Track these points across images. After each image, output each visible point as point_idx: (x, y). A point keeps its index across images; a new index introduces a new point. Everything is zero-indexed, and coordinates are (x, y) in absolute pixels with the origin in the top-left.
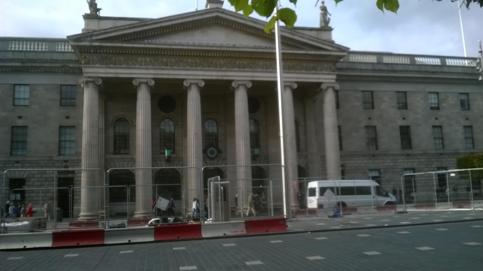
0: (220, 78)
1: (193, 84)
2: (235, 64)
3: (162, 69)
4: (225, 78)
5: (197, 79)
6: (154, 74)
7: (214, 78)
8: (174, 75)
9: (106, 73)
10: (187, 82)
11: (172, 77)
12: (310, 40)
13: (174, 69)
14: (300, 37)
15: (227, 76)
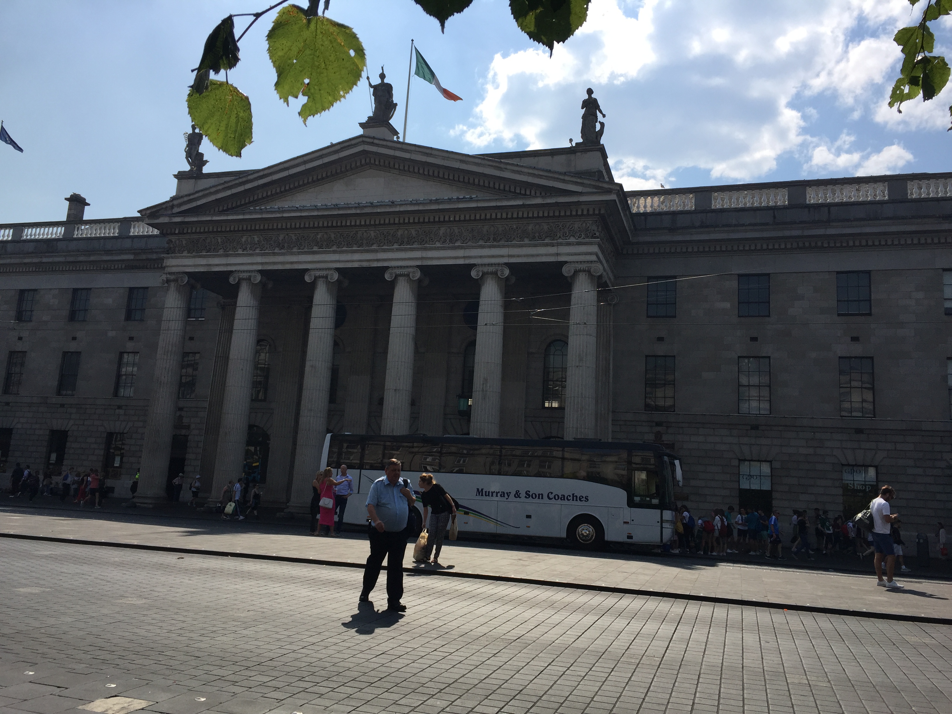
0: (365, 264)
1: (320, 277)
2: (394, 236)
3: (274, 254)
4: (375, 264)
5: (326, 269)
6: (262, 264)
7: (356, 265)
8: (292, 263)
9: (195, 266)
10: (310, 275)
11: (288, 267)
13: (292, 254)
15: (378, 260)
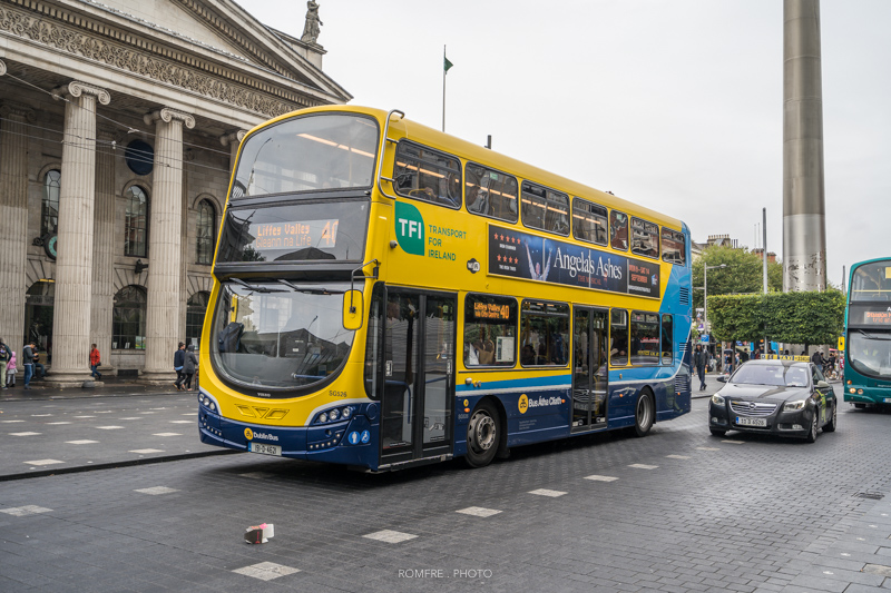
0: (139, 95)
1: (89, 94)
2: (170, 72)
3: (26, 43)
4: (149, 98)
5: (96, 86)
7: (130, 92)
8: (50, 63)
10: (77, 88)
12: (300, 63)
13: (51, 51)
14: (286, 52)
15: (153, 94)
